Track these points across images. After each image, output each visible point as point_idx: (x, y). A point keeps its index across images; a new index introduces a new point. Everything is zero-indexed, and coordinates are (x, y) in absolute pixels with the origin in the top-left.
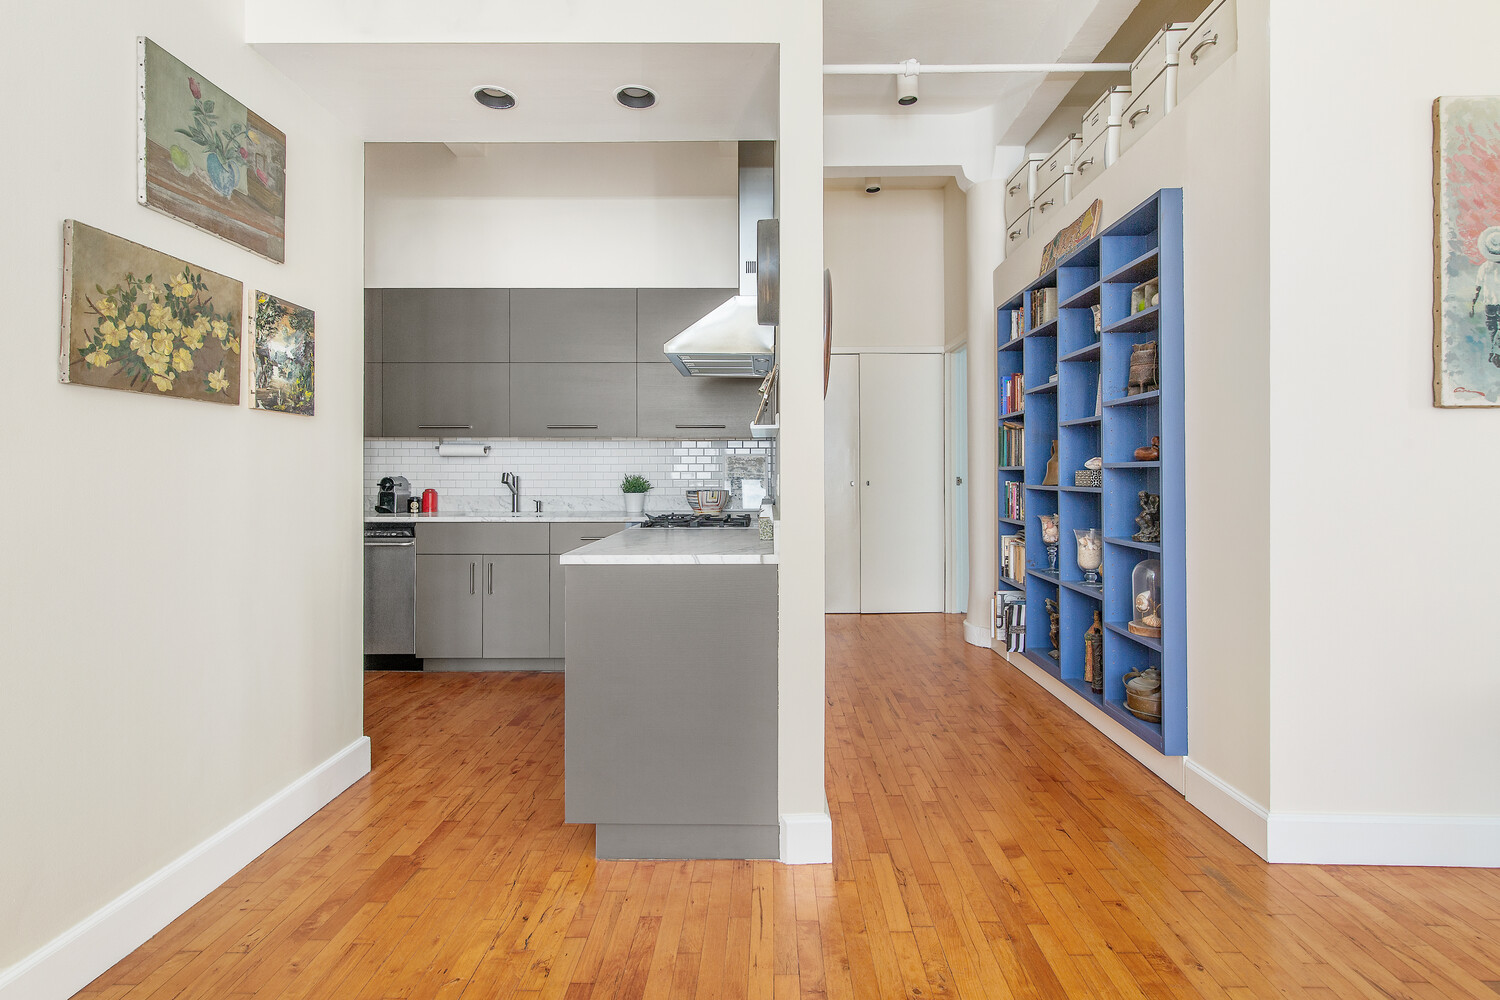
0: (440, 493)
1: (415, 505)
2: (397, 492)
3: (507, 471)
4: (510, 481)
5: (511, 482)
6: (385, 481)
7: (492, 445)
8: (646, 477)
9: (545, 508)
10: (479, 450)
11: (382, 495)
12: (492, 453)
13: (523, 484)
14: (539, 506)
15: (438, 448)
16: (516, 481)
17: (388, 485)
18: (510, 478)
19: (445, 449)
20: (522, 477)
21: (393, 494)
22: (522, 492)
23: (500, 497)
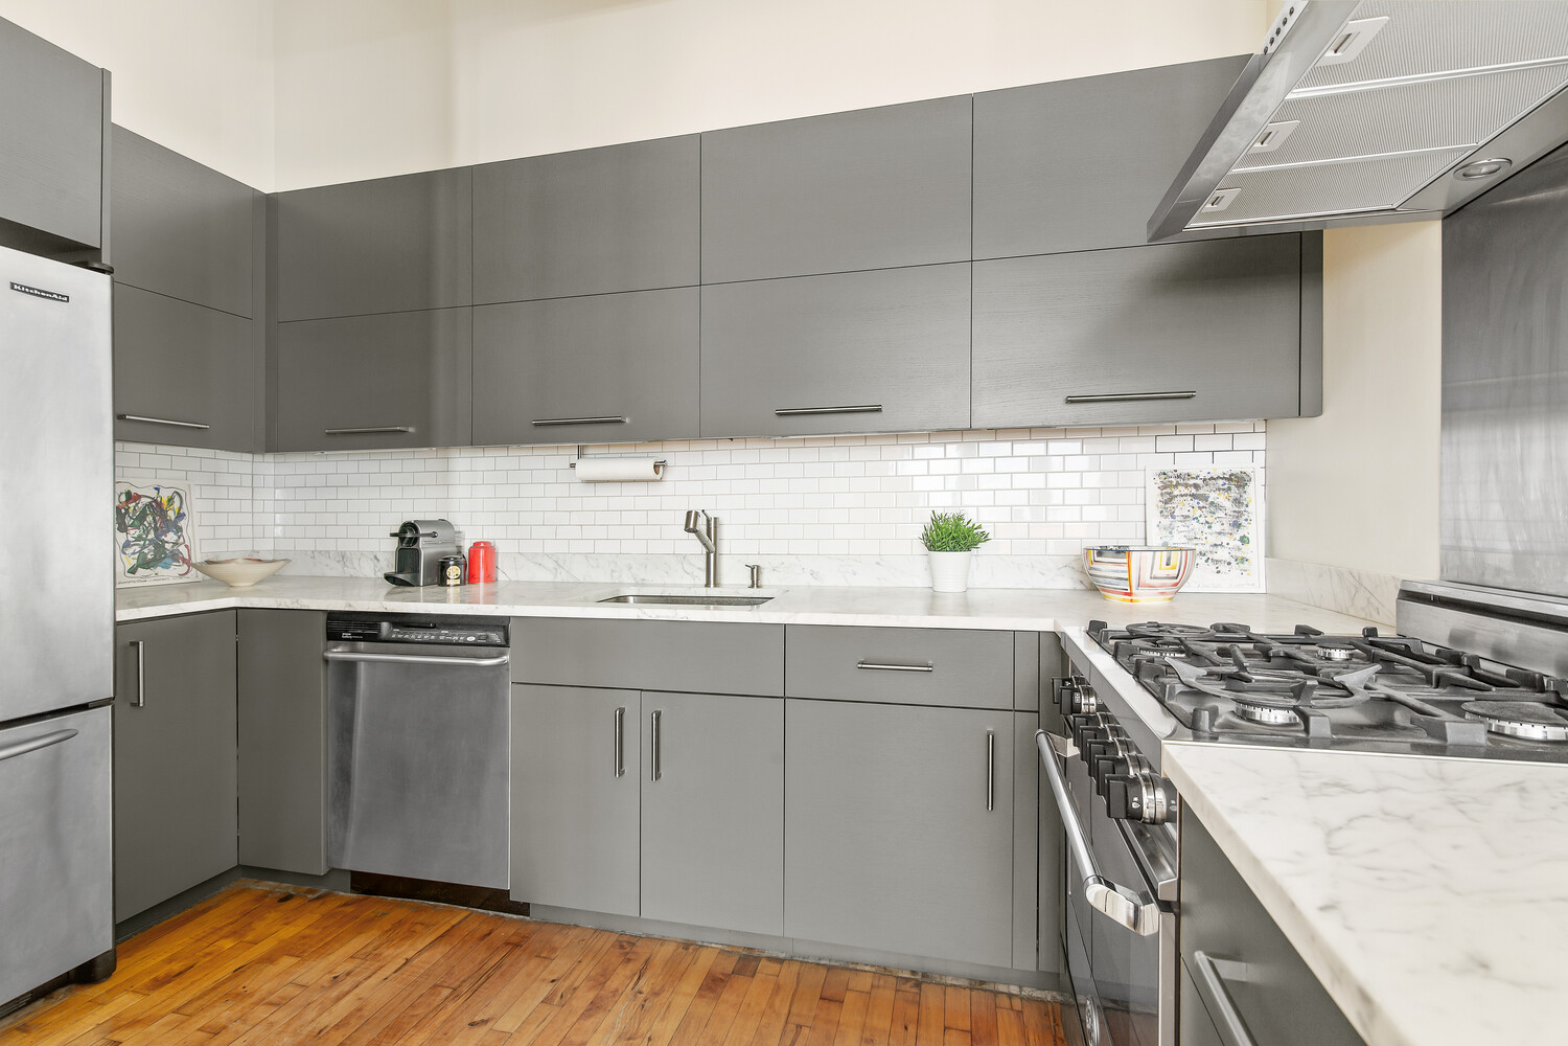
0: (501, 548)
1: (453, 572)
2: (427, 549)
3: (694, 508)
4: (702, 526)
5: (703, 529)
6: (410, 526)
7: (669, 458)
8: (971, 516)
9: (765, 579)
10: (644, 468)
11: (401, 553)
12: (671, 475)
13: (726, 533)
14: (755, 572)
15: (573, 466)
16: (713, 526)
17: (409, 535)
18: (702, 522)
19: (590, 467)
20: (724, 518)
21: (417, 552)
22: (725, 547)
23: (685, 556)
